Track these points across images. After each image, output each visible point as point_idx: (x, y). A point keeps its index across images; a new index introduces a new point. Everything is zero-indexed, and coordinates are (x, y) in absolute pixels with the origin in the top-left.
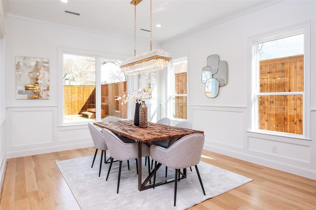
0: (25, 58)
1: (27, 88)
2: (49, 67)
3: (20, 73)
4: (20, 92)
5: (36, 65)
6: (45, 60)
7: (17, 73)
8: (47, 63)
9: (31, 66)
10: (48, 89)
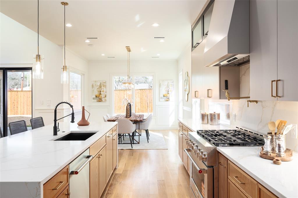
0: (95, 81)
1: (96, 97)
2: (106, 85)
3: (94, 89)
4: (94, 99)
5: (100, 85)
6: (104, 82)
7: (92, 89)
8: (105, 83)
9: (98, 85)
10: (105, 97)
